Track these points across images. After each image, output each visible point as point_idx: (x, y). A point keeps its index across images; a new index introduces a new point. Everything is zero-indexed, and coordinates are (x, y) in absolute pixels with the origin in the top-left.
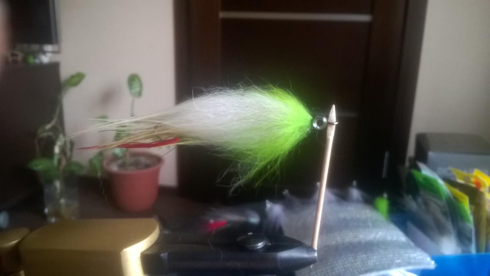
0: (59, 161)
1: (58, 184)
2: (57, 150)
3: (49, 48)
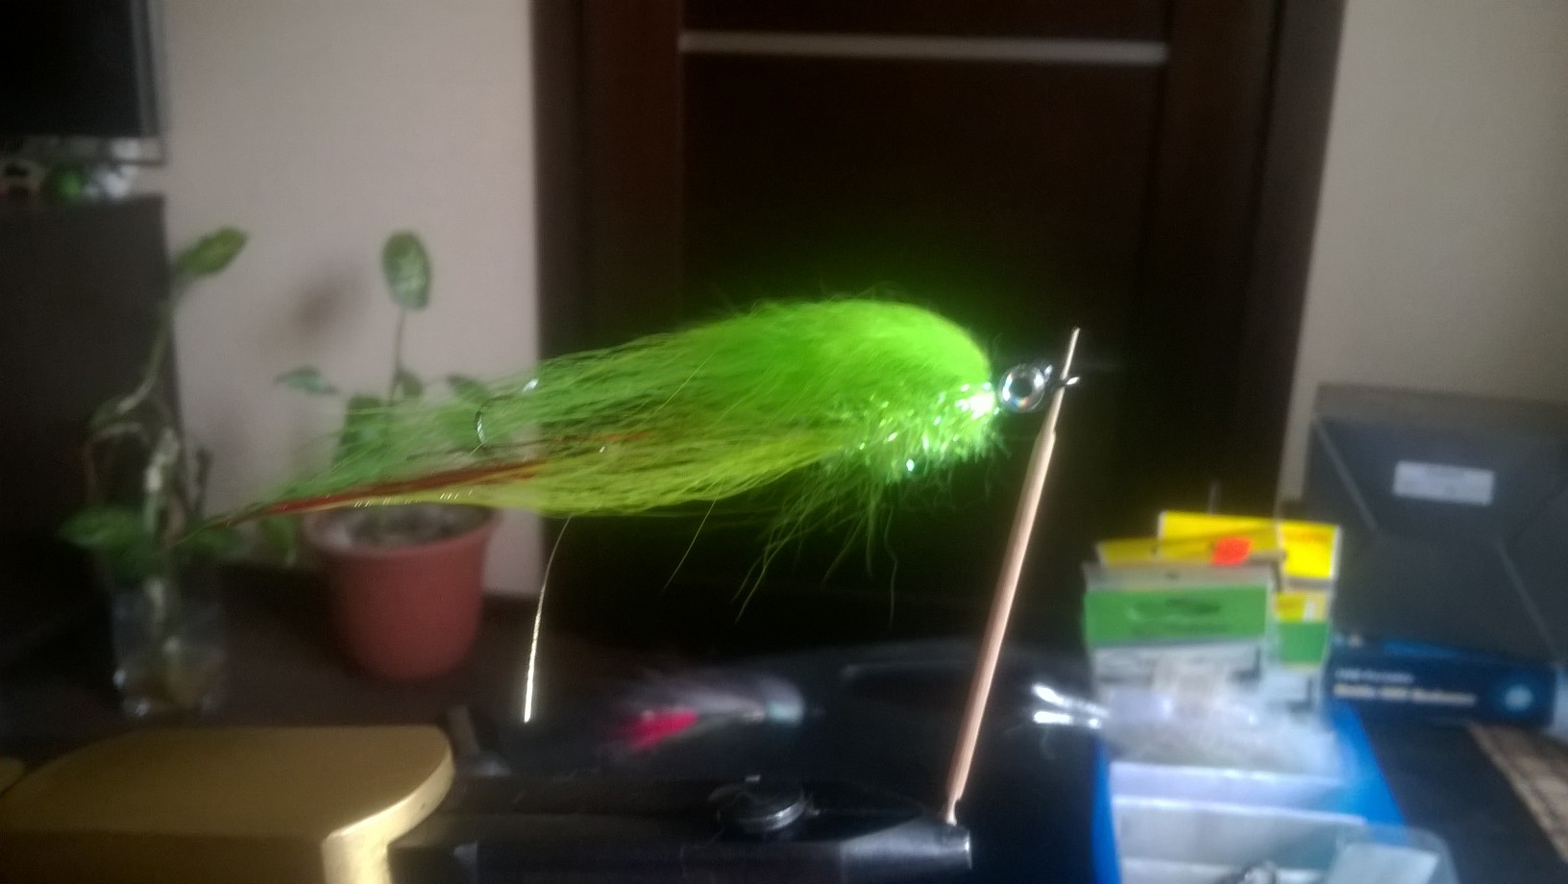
0: (163, 517)
1: (157, 591)
2: (154, 480)
3: (128, 149)
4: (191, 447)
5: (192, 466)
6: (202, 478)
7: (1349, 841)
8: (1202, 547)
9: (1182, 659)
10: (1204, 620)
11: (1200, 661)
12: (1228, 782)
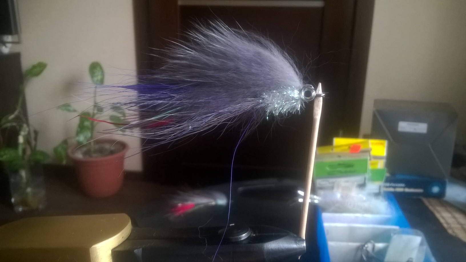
0: (24, 151)
1: (23, 173)
2: (21, 140)
3: (9, 38)
4: (32, 130)
5: (33, 135)
6: (36, 139)
7: (395, 234)
8: (347, 148)
9: (342, 181)
10: (349, 169)
11: (348, 182)
12: (357, 217)
